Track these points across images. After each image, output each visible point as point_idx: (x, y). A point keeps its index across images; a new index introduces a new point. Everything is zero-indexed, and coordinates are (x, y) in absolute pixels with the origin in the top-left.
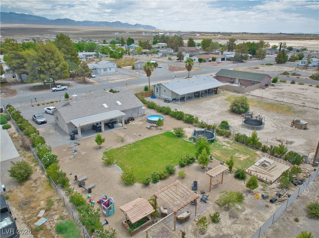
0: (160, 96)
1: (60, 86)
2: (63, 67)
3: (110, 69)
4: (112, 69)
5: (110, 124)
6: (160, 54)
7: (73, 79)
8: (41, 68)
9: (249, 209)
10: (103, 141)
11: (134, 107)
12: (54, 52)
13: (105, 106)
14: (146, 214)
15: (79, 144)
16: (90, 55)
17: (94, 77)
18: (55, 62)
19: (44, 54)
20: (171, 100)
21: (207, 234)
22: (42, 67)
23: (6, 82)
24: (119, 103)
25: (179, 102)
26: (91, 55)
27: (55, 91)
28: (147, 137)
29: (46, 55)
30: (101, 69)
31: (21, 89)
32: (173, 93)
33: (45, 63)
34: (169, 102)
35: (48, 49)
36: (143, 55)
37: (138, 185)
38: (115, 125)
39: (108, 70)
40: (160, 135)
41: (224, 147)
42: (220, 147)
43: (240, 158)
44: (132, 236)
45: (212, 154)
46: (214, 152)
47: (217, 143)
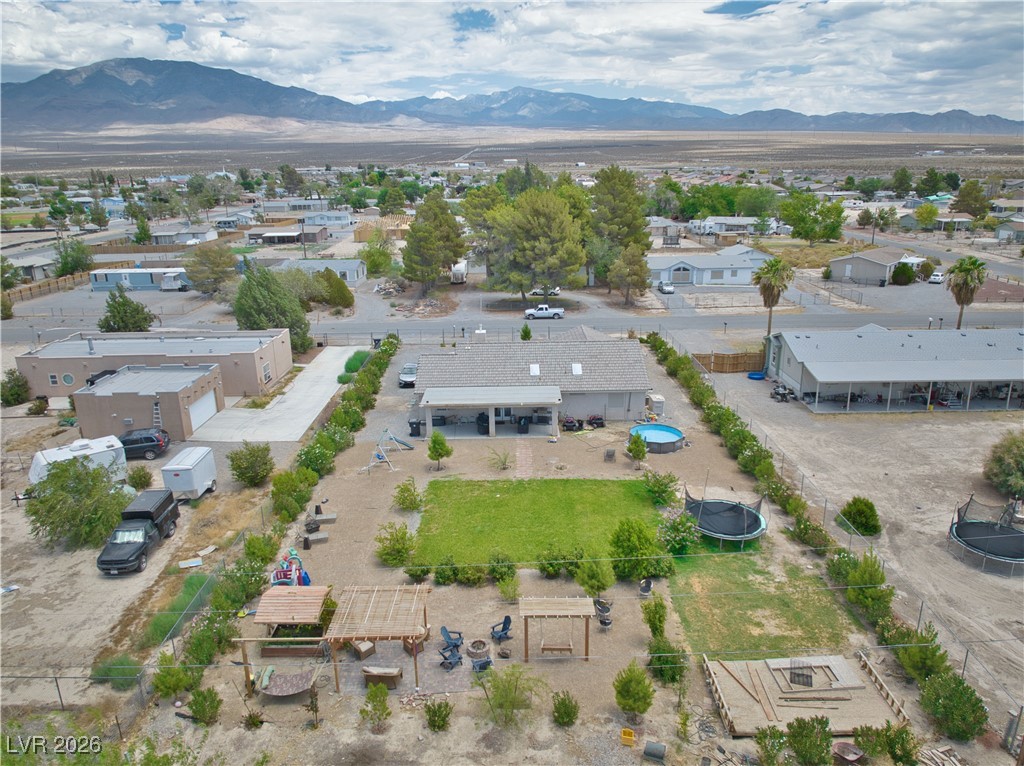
1: (543, 306)
3: (734, 273)
4: (739, 272)
6: (1004, 234)
10: (448, 454)
11: (612, 388)
13: (535, 369)
15: (412, 449)
16: (740, 226)
17: (669, 293)
24: (577, 369)
25: (816, 407)
26: (744, 227)
30: (703, 270)
32: (805, 372)
38: (535, 427)
39: (727, 274)
41: (757, 576)
42: (743, 571)
43: (759, 625)
44: (263, 656)
45: (680, 580)
46: (699, 577)
47: (752, 558)
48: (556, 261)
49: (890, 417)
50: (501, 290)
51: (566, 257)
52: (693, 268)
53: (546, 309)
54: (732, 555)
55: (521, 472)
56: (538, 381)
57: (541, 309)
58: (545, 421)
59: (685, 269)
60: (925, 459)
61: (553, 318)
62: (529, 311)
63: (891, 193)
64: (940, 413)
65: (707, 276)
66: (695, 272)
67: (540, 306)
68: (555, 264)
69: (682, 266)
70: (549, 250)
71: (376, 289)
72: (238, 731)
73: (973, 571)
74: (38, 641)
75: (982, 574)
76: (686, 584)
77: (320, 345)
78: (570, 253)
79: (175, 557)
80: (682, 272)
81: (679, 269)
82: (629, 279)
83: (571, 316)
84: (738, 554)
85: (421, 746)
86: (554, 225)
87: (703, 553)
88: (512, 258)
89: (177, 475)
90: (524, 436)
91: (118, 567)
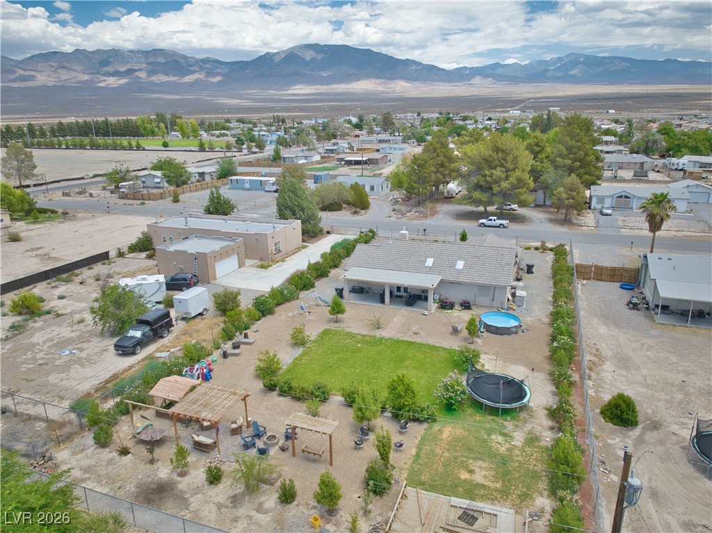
1: (493, 218)
8: (478, 180)
11: (481, 281)
13: (430, 262)
14: (168, 396)
20: (652, 306)
24: (460, 265)
25: (659, 318)
32: (656, 287)
35: (500, 146)
41: (499, 437)
42: (490, 432)
43: (471, 472)
44: (156, 416)
45: (436, 427)
46: (453, 427)
47: (505, 423)
48: (508, 185)
50: (466, 204)
51: (516, 182)
52: (634, 196)
53: (494, 220)
55: (387, 332)
56: (430, 270)
57: (491, 220)
58: (424, 299)
59: (626, 197)
61: (499, 227)
62: (481, 221)
66: (635, 200)
67: (490, 218)
68: (506, 187)
69: (624, 194)
70: (503, 176)
71: (391, 198)
72: (115, 454)
73: (697, 475)
74: (64, 382)
76: (439, 430)
77: (328, 233)
78: (519, 180)
79: (158, 350)
80: (624, 199)
81: (621, 197)
82: (567, 202)
83: (515, 227)
84: (496, 419)
85: (197, 490)
86: (510, 158)
87: (470, 411)
88: (476, 181)
89: (180, 302)
90: (409, 308)
91: (125, 350)
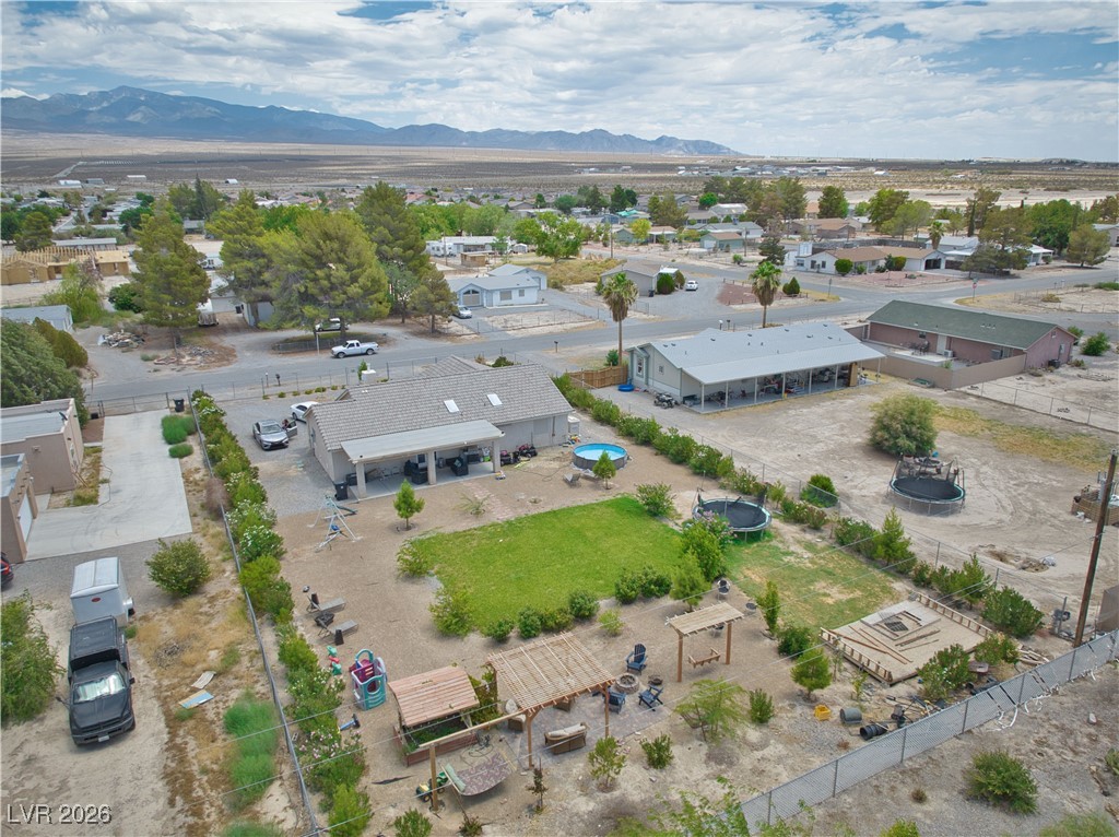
0: (647, 384)
2: (369, 284)
3: (522, 293)
4: (526, 292)
5: (459, 462)
6: (710, 243)
7: (403, 322)
8: (306, 287)
9: (780, 747)
10: (419, 508)
11: (538, 413)
12: (347, 239)
13: (452, 405)
14: (451, 707)
15: (354, 513)
16: (478, 246)
17: (468, 317)
18: (349, 269)
19: (319, 246)
20: (680, 400)
21: (616, 793)
22: (310, 285)
23: (213, 325)
24: (495, 399)
25: (702, 408)
26: (482, 247)
27: (341, 356)
28: (556, 507)
29: (323, 246)
30: (492, 291)
31: (249, 347)
32: (685, 377)
33: (318, 272)
34: (672, 407)
35: (332, 232)
36: (651, 245)
37: (476, 639)
38: (471, 467)
39: (515, 294)
40: (597, 504)
41: (789, 557)
42: (775, 556)
43: (826, 595)
45: (738, 575)
46: (748, 569)
48: (359, 290)
49: (760, 408)
52: (483, 290)
54: (755, 545)
55: (500, 514)
56: (461, 417)
57: (352, 345)
58: (476, 459)
60: (815, 439)
61: (366, 354)
63: (585, 209)
64: (792, 399)
65: (496, 297)
66: (485, 294)
67: (350, 342)
75: (929, 518)
76: (745, 577)
77: (95, 417)
81: (468, 292)
86: (350, 249)
89: (98, 599)
91: (109, 730)
